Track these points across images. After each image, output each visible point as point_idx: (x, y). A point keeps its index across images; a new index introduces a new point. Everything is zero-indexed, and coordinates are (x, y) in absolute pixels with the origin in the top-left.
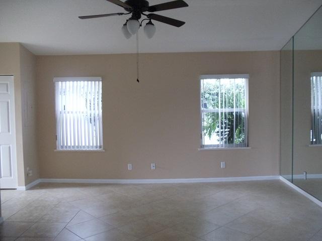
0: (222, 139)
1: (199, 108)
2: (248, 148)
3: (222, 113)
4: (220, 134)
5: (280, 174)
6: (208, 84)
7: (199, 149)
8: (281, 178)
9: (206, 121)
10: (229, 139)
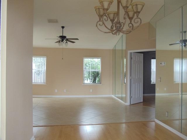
0: (91, 81)
1: (83, 69)
2: (101, 84)
3: (91, 71)
4: (91, 79)
5: (113, 95)
6: (86, 60)
7: (82, 84)
8: (113, 96)
9: (86, 75)
10: (94, 81)
